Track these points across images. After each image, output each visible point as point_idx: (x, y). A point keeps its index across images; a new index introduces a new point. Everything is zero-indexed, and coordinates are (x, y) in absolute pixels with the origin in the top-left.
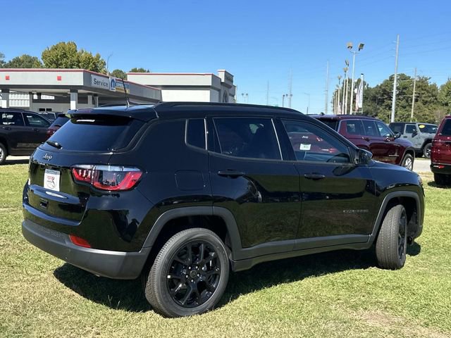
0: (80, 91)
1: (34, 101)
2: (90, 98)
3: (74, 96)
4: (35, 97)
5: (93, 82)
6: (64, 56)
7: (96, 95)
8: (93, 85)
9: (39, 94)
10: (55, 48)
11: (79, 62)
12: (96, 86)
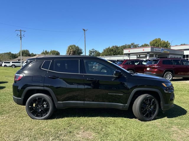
0: (150, 53)
1: (138, 57)
2: (154, 55)
3: (148, 55)
4: (138, 56)
5: (154, 50)
6: (156, 42)
7: (157, 54)
8: (154, 51)
9: (140, 55)
10: (154, 41)
11: (161, 44)
12: (156, 51)
